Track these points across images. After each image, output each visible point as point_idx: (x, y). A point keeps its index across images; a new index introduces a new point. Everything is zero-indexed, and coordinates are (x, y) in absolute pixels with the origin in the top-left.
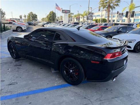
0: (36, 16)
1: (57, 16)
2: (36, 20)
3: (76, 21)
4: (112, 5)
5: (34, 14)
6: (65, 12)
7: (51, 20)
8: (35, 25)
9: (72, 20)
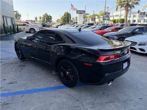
0: (51, 17)
1: (71, 17)
2: (51, 22)
3: (91, 22)
4: (130, 3)
5: (48, 15)
6: (79, 12)
7: (65, 22)
8: (49, 27)
9: (87, 21)
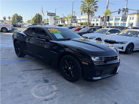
0: (22, 17)
1: (43, 18)
2: (22, 22)
3: (61, 24)
5: (19, 16)
7: (37, 22)
8: (20, 27)
9: (58, 23)
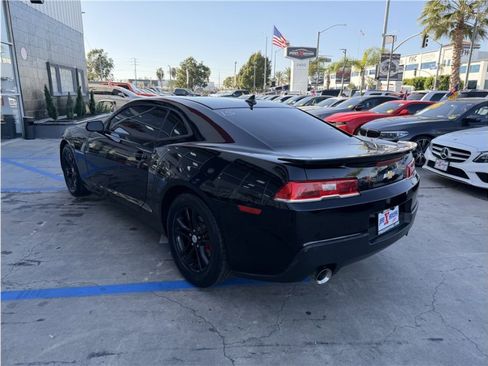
0: (206, 69)
1: (272, 68)
2: (205, 85)
3: (334, 85)
4: (471, 22)
5: (198, 64)
6: (297, 53)
7: (251, 84)
9: (322, 83)
